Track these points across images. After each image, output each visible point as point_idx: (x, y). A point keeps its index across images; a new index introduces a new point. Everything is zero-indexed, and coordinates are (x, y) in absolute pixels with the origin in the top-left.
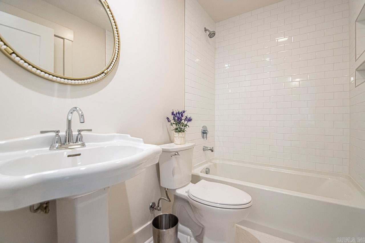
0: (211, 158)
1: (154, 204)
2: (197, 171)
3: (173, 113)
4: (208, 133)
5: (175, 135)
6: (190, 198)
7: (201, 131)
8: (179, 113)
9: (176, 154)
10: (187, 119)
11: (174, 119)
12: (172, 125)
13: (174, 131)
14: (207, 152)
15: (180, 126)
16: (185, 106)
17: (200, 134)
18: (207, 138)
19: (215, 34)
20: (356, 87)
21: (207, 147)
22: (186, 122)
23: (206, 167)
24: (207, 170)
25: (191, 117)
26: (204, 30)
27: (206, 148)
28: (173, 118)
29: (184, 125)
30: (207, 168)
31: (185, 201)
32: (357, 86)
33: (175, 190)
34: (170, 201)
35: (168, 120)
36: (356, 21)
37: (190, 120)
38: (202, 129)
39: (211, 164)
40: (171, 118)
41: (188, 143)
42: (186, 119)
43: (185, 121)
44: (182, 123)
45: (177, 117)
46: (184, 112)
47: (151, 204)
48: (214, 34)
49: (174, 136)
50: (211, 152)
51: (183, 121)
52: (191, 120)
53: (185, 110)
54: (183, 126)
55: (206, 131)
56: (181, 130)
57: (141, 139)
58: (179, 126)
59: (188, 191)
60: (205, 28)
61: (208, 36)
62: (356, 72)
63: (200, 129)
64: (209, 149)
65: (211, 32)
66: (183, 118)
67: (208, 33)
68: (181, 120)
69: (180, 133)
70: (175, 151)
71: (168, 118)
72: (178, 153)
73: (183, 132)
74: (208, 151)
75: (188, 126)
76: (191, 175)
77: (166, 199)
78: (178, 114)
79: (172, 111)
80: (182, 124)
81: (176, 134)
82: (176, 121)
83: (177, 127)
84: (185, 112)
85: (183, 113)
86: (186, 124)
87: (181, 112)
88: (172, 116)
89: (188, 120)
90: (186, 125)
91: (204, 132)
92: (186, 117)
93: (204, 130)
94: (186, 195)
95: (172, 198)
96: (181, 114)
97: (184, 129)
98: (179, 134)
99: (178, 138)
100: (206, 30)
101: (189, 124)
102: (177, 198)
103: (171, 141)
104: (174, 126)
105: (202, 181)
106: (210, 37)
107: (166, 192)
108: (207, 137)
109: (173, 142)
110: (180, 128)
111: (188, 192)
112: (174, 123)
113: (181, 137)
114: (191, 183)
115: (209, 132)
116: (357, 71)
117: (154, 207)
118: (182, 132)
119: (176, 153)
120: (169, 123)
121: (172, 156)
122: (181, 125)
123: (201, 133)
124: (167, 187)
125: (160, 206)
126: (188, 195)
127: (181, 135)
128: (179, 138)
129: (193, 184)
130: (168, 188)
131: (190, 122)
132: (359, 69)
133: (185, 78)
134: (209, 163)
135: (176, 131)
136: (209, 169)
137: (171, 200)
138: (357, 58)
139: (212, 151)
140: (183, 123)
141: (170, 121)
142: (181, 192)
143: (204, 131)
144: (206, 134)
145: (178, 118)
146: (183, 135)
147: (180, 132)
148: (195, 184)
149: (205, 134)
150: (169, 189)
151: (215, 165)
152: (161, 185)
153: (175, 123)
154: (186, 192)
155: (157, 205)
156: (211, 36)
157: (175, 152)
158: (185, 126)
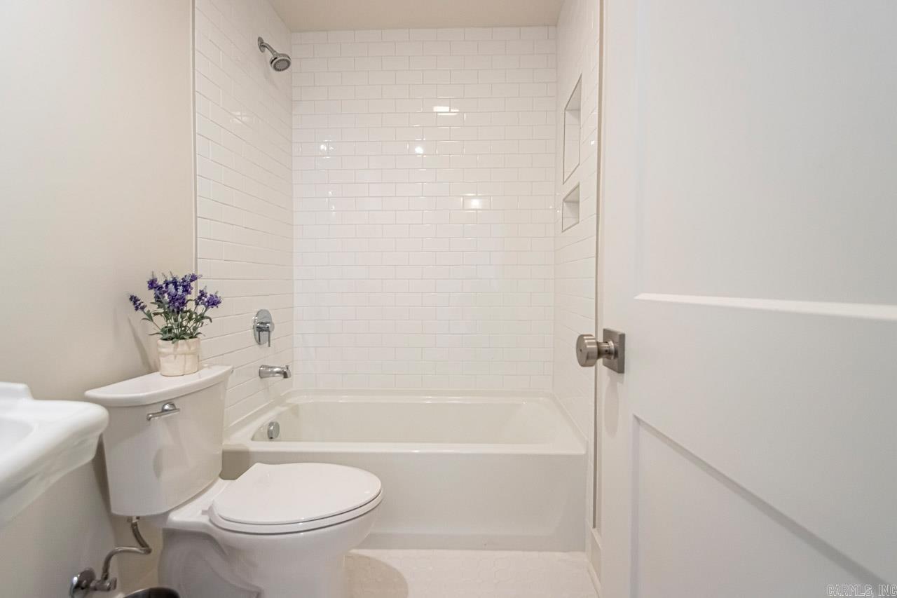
0: (283, 394)
1: (87, 576)
2: (242, 438)
3: (152, 284)
4: (273, 330)
5: (163, 350)
6: (218, 527)
7: (251, 325)
8: (175, 283)
9: (164, 411)
10: (206, 297)
11: (158, 300)
12: (150, 318)
13: (161, 336)
14: (270, 380)
15: (180, 320)
16: (196, 258)
17: (250, 333)
18: (271, 343)
19: (289, 63)
20: (563, 232)
21: (272, 367)
22: (201, 309)
23: (269, 421)
24: (272, 428)
25: (218, 296)
26: (256, 44)
27: (270, 370)
28: (153, 296)
29: (194, 316)
30: (271, 424)
31: (201, 537)
32: (565, 230)
33: (166, 514)
34: (149, 551)
35: (135, 303)
36: (565, 109)
37: (214, 302)
38: (255, 320)
39: (286, 408)
40: (148, 297)
41: (209, 367)
42: (200, 298)
43: (197, 304)
44: (189, 311)
45: (169, 294)
46: (194, 278)
47: (76, 579)
48: (287, 64)
49: (160, 353)
50: (282, 377)
51: (190, 306)
52: (219, 302)
53: (199, 273)
54: (190, 318)
55: (266, 323)
56: (185, 333)
57: (21, 387)
58: (176, 320)
59: (211, 508)
60: (260, 39)
61: (269, 63)
62: (564, 204)
63: (251, 320)
64: (278, 372)
65: (280, 55)
66: (188, 297)
67: (270, 56)
68: (184, 304)
69: (180, 342)
70: (162, 400)
71: (134, 300)
72: (173, 405)
73: (191, 338)
74: (274, 376)
75: (208, 318)
76: (219, 453)
77: (135, 549)
78: (171, 287)
79: (150, 278)
80: (188, 314)
81: (167, 347)
82: (167, 306)
83: (169, 325)
84: (196, 279)
85: (192, 281)
86: (200, 315)
87: (184, 280)
88: (152, 291)
89: (208, 302)
90: (202, 317)
91: (262, 329)
92: (201, 291)
93: (261, 321)
94: (205, 520)
95: (156, 543)
96: (184, 286)
97: (195, 329)
98: (177, 345)
99: (173, 356)
100: (262, 45)
101: (211, 312)
102: (175, 535)
103: (149, 367)
104: (161, 322)
105: (257, 469)
106: (276, 69)
107: (135, 528)
108: (271, 338)
109: (157, 370)
110: (180, 326)
111: (209, 511)
112: (156, 314)
113: (185, 354)
114: (220, 481)
115: (275, 326)
116: (566, 202)
117: (87, 586)
118: (187, 337)
119: (168, 406)
120: (141, 314)
121: (149, 419)
122: (182, 318)
123: (251, 331)
124: (134, 513)
125: (111, 577)
126: (210, 521)
127: (185, 348)
128: (178, 356)
129: (228, 482)
130: (138, 514)
131: (215, 307)
132: (569, 198)
133: (195, 175)
134: (279, 409)
135: (168, 335)
136: (277, 426)
137: (151, 546)
138: (565, 179)
139: (285, 375)
140: (193, 310)
141: (143, 308)
142: (187, 516)
143: (262, 323)
144: (267, 333)
145: (173, 299)
146: (192, 348)
147: (178, 337)
148: (234, 479)
149: (264, 334)
150: (144, 518)
151: (295, 410)
152: (114, 511)
153: (161, 310)
154: (204, 512)
155: (98, 576)
156: (278, 67)
157: (161, 406)
158: (197, 321)
